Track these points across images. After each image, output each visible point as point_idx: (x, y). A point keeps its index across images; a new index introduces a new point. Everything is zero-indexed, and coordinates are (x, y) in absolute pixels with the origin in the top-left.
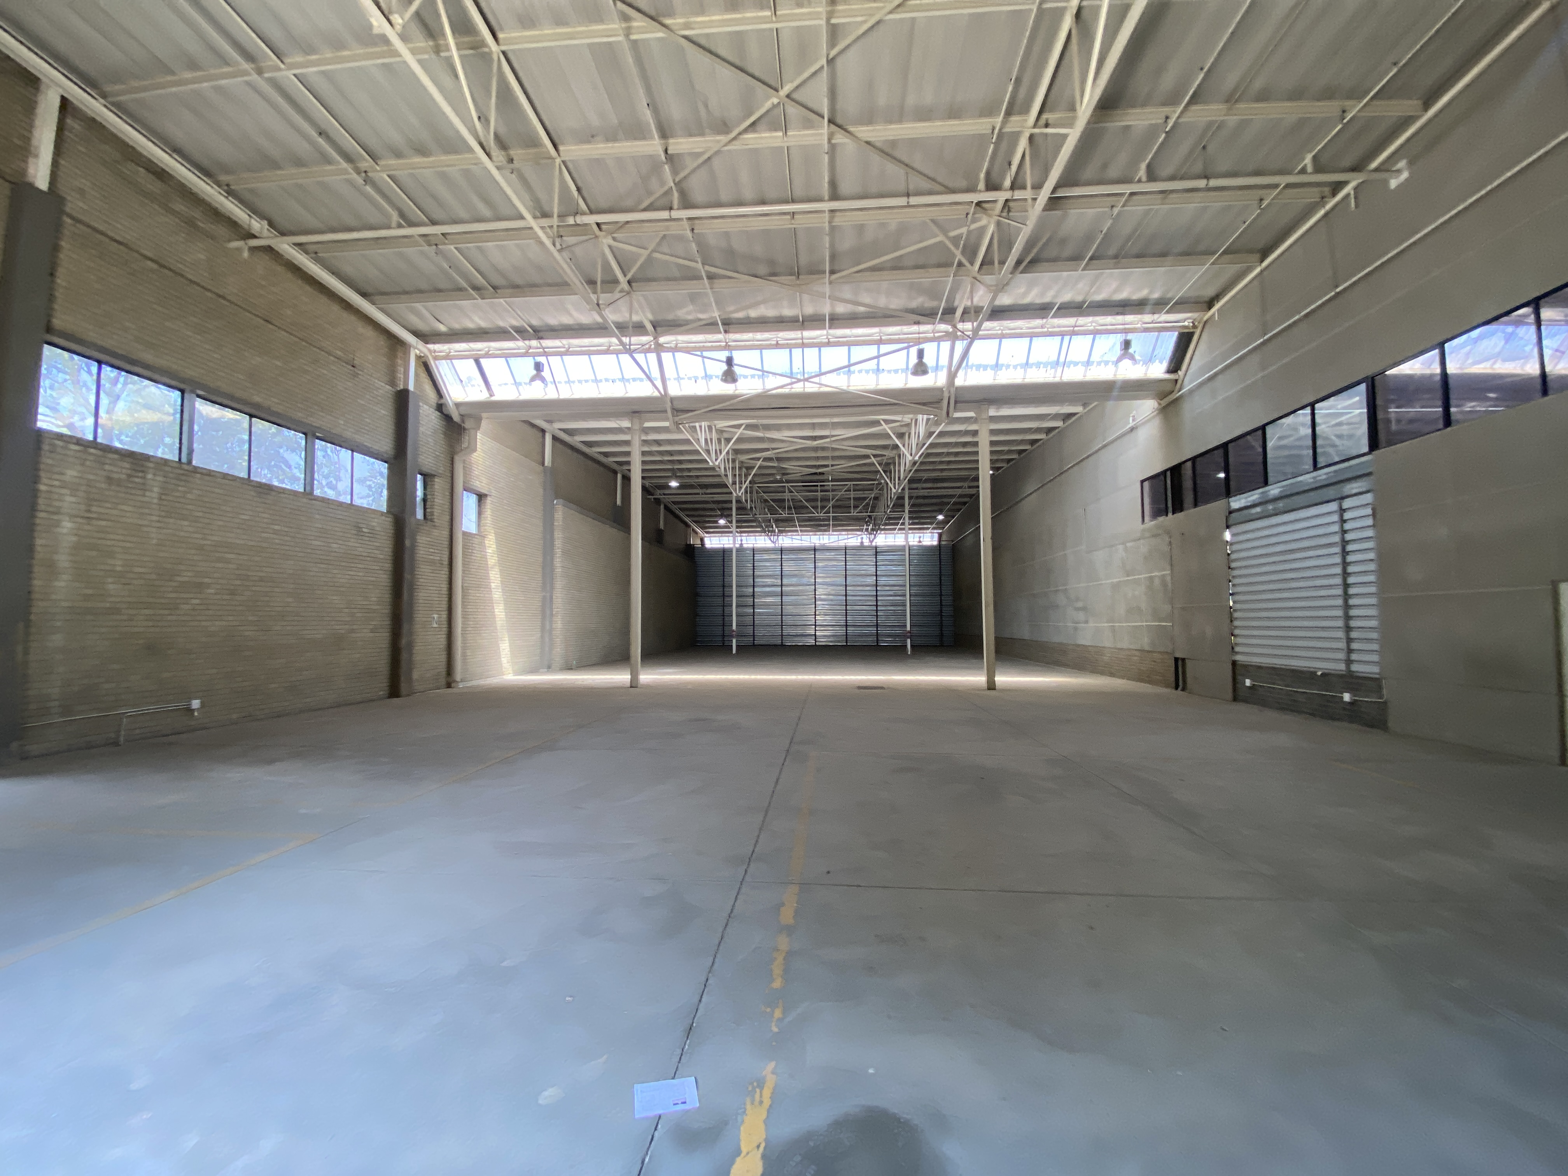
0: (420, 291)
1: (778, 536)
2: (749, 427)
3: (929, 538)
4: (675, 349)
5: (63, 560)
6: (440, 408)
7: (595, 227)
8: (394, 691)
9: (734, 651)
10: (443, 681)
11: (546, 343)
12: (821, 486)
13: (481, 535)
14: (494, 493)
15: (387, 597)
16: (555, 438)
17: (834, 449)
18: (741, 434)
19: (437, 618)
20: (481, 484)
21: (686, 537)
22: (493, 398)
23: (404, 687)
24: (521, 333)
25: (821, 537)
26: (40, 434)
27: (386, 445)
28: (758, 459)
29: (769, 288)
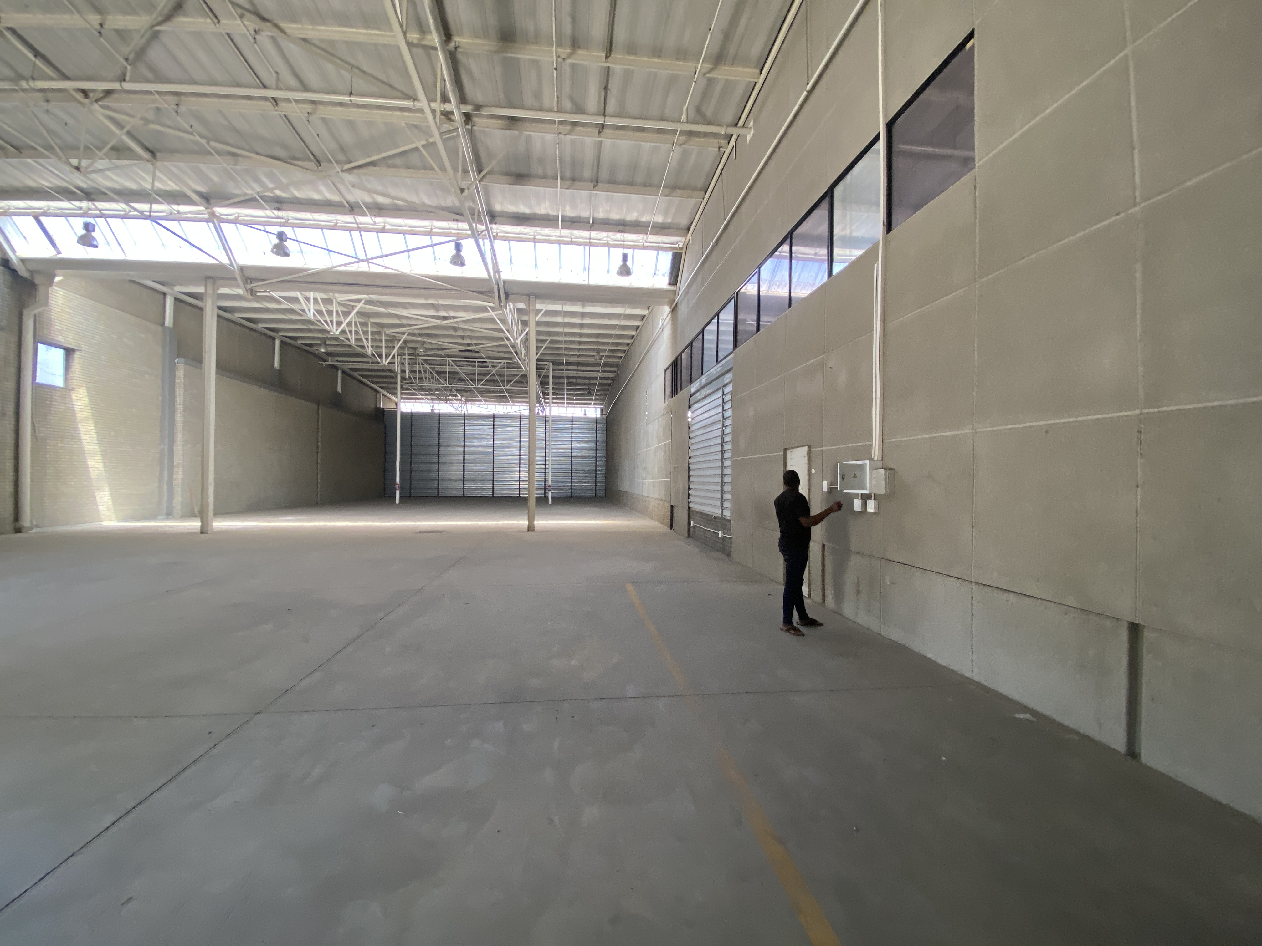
1: (466, 404)
2: (368, 302)
3: (593, 411)
4: (234, 221)
9: (397, 501)
10: (9, 526)
11: (101, 205)
12: (478, 362)
13: (67, 389)
14: (84, 347)
16: (177, 300)
17: (464, 329)
18: (361, 308)
20: (66, 340)
21: (376, 401)
22: (59, 256)
24: (67, 194)
25: (505, 406)
28: (403, 333)
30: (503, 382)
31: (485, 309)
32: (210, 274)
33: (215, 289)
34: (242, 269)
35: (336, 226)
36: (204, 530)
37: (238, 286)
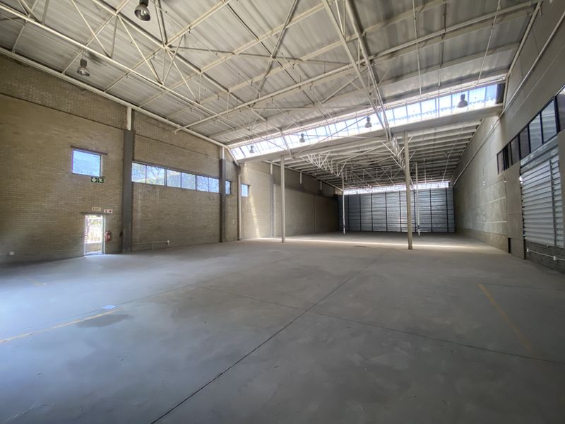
0: (219, 132)
2: (331, 152)
3: (444, 184)
4: (289, 134)
5: (139, 209)
6: (234, 162)
7: (248, 107)
8: (221, 241)
9: (344, 233)
10: (236, 238)
11: (254, 139)
12: (378, 168)
13: (249, 197)
14: (252, 184)
15: (219, 216)
16: (273, 165)
18: (329, 155)
19: (234, 221)
20: (248, 183)
21: (334, 192)
22: (246, 158)
23: (223, 240)
25: (391, 187)
26: (133, 182)
27: (217, 174)
28: (345, 162)
29: (307, 110)
30: (390, 176)
31: (381, 144)
32: (282, 154)
33: (283, 159)
34: (291, 150)
35: (320, 126)
36: (283, 241)
37: (290, 157)
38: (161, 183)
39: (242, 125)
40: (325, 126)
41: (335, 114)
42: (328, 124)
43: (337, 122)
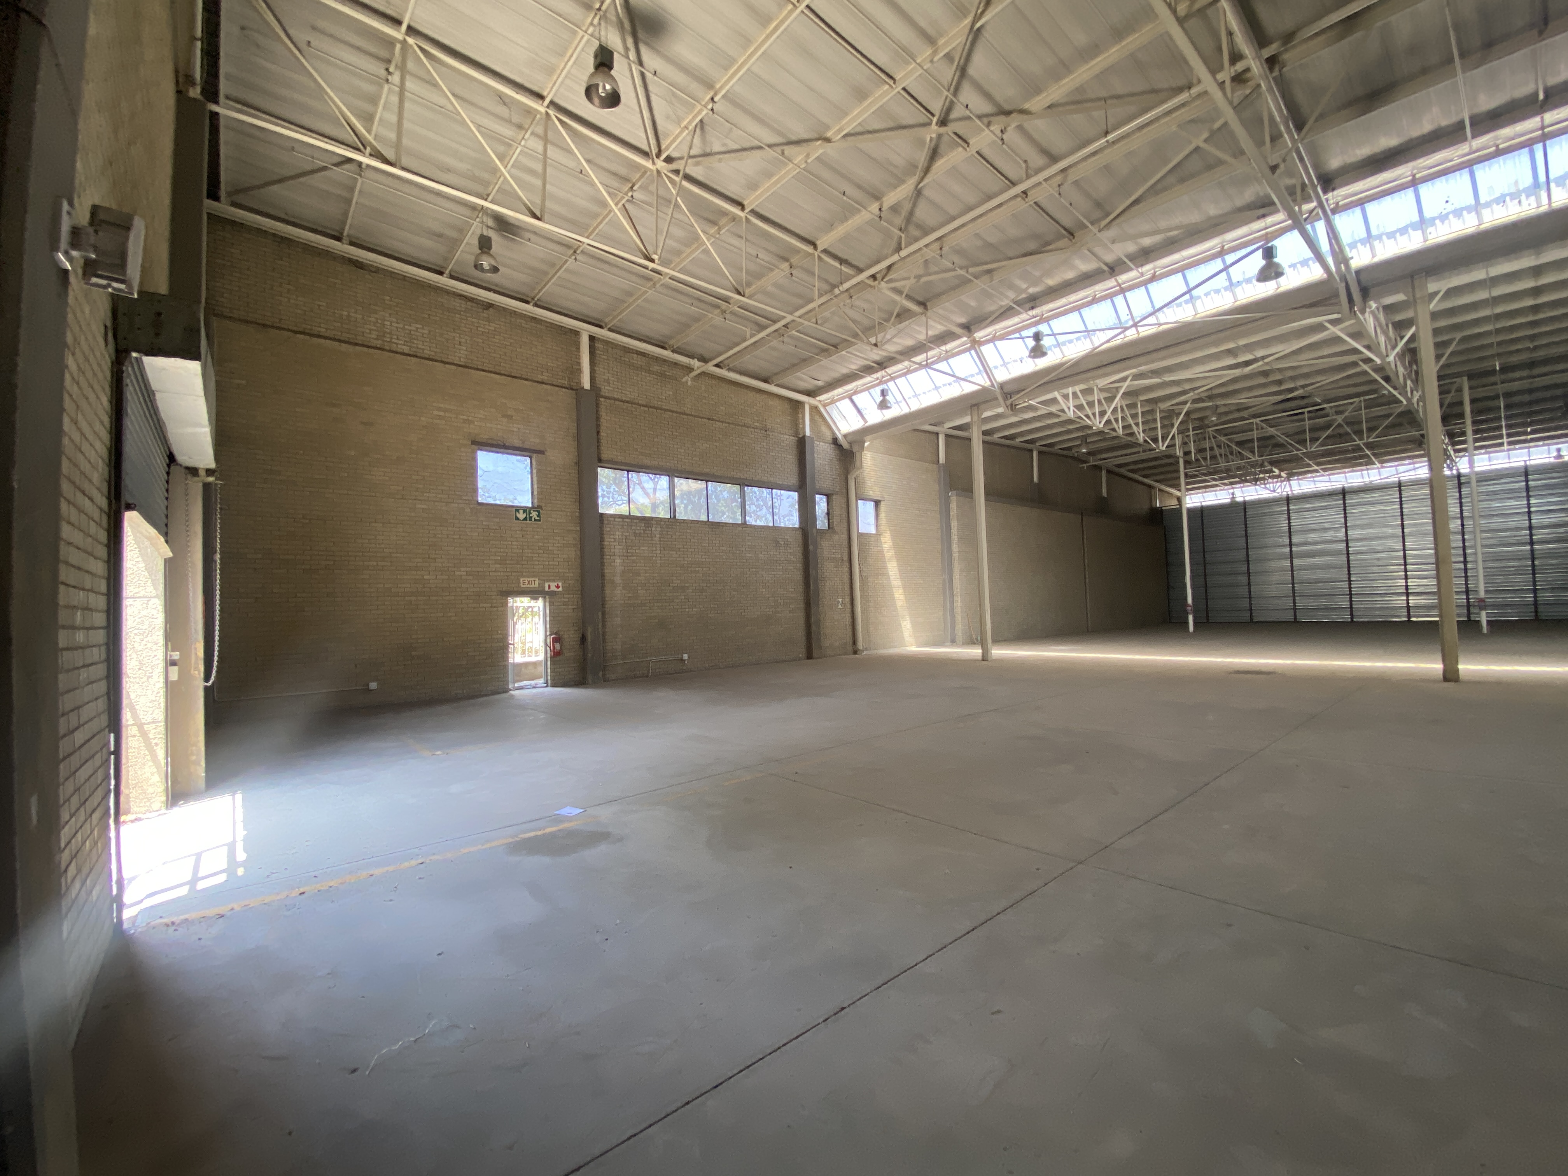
0: (794, 365)
2: (1136, 377)
4: (993, 339)
6: (835, 441)
8: (810, 656)
9: (1192, 629)
10: (850, 649)
11: (889, 370)
12: (1309, 412)
13: (879, 534)
14: (886, 497)
15: (801, 588)
16: (947, 436)
17: (1277, 371)
18: (1128, 386)
19: (842, 602)
20: (874, 493)
21: (1151, 499)
22: (867, 424)
23: (815, 653)
24: (868, 370)
26: (600, 518)
27: (794, 480)
28: (1185, 403)
30: (1359, 433)
31: (1320, 327)
32: (974, 402)
33: (979, 416)
34: (1002, 386)
35: (1095, 301)
36: (985, 658)
37: (999, 406)
38: (663, 513)
39: (856, 336)
40: (1111, 296)
41: (1145, 255)
42: (1123, 291)
43: (1154, 278)
